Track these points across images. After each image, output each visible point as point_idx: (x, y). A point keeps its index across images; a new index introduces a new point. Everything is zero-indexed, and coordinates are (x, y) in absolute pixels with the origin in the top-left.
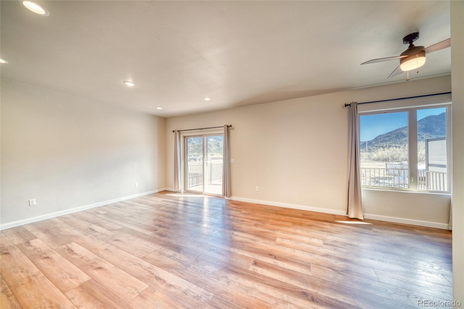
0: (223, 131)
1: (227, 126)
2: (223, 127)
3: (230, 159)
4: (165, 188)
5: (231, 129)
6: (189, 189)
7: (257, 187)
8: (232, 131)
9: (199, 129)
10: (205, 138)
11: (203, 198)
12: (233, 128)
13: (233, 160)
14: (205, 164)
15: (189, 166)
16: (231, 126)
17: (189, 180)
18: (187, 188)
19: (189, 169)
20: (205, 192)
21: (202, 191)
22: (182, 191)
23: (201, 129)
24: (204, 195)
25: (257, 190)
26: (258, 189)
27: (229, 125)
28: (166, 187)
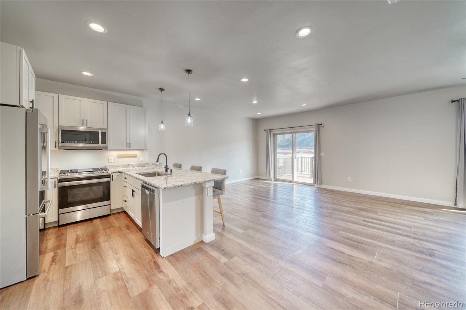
0: (314, 128)
1: (318, 125)
2: (314, 125)
3: (321, 152)
4: (256, 176)
5: (321, 127)
6: (278, 178)
7: (349, 177)
8: (322, 129)
9: (290, 128)
10: (294, 135)
11: (293, 185)
12: (323, 126)
13: (323, 153)
14: (294, 157)
15: (278, 159)
16: (321, 124)
17: (278, 171)
18: (277, 177)
19: (278, 162)
20: (294, 180)
21: (292, 180)
22: (273, 179)
23: (291, 128)
24: (294, 183)
25: (348, 180)
26: (350, 179)
27: (319, 124)
28: (258, 175)
